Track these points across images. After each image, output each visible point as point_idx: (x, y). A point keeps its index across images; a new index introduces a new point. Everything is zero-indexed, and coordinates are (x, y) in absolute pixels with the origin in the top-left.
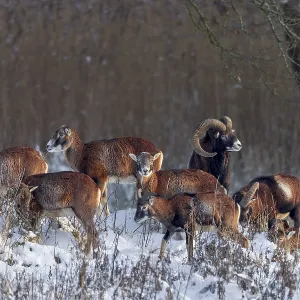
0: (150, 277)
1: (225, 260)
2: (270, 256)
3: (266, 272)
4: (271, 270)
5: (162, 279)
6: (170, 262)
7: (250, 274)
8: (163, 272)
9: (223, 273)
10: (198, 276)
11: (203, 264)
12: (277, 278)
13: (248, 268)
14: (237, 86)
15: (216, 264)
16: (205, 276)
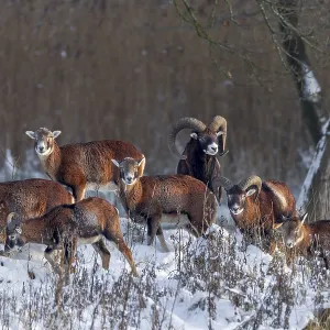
0: (133, 293)
1: (216, 274)
2: (265, 269)
3: (261, 286)
4: (266, 285)
5: (147, 295)
6: (155, 276)
7: (244, 289)
8: (148, 288)
9: (213, 288)
10: (186, 292)
11: (192, 278)
12: (273, 293)
13: (242, 282)
14: (228, 82)
15: (205, 277)
16: (194, 292)
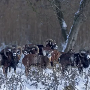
0: (15, 81)
1: (38, 76)
2: (51, 75)
3: (50, 80)
6: (21, 77)
7: (45, 80)
8: (19, 80)
9: (37, 80)
10: (29, 81)
11: (31, 77)
12: (53, 81)
13: (45, 78)
15: (35, 77)
16: (32, 81)
